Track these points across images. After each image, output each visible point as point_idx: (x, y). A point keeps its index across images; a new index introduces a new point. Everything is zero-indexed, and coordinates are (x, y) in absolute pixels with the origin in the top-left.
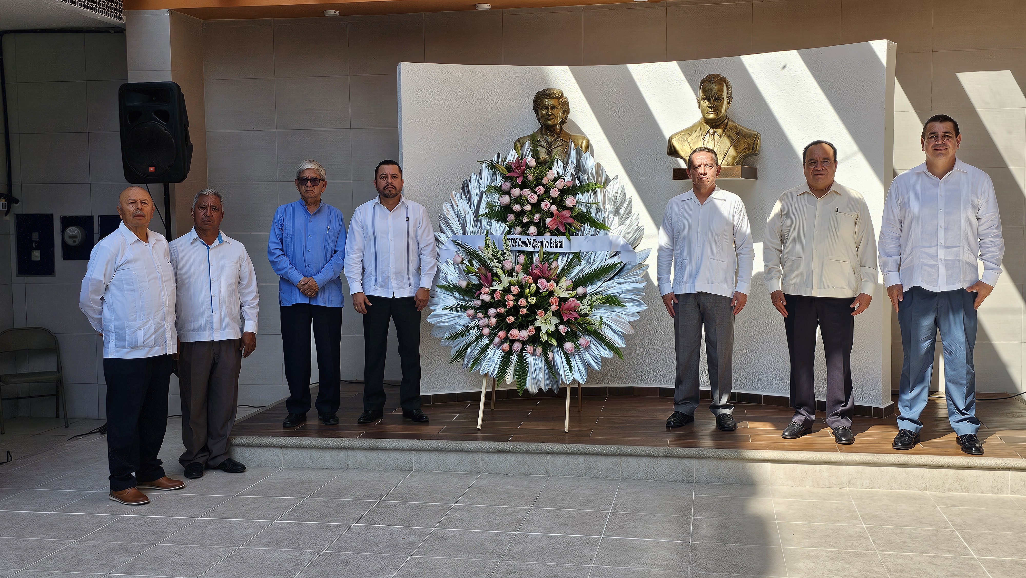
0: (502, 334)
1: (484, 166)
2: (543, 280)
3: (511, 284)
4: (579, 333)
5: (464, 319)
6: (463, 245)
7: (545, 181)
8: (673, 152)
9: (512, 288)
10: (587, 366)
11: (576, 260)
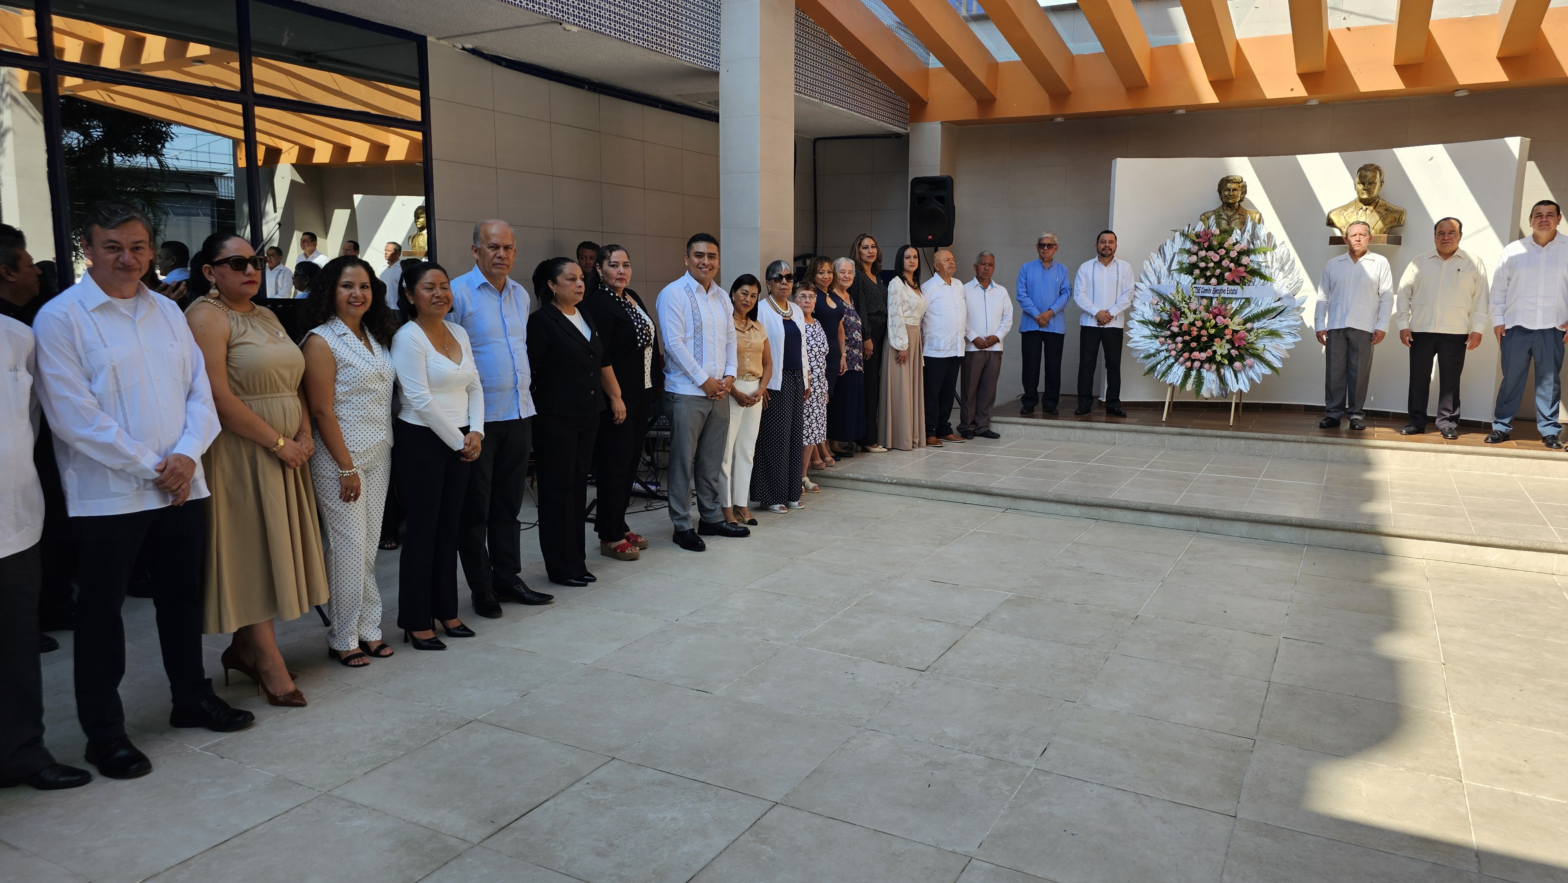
0: (1186, 355)
1: (1178, 233)
2: (1221, 317)
3: (1195, 320)
4: (1245, 356)
5: (1156, 344)
6: (1158, 291)
7: (1226, 245)
8: (1331, 223)
9: (1196, 322)
10: (1251, 380)
11: (1247, 304)
